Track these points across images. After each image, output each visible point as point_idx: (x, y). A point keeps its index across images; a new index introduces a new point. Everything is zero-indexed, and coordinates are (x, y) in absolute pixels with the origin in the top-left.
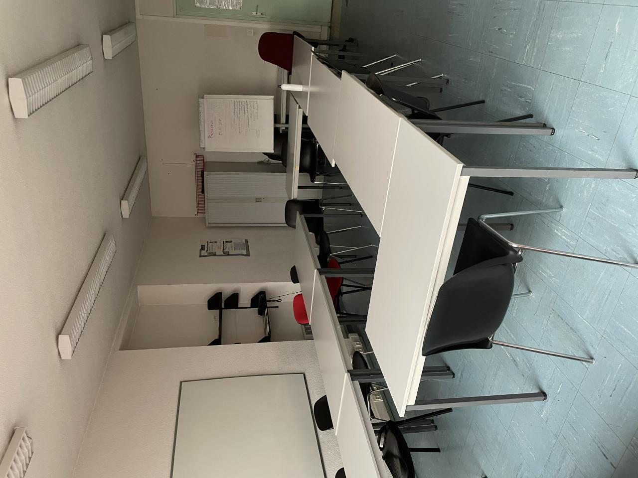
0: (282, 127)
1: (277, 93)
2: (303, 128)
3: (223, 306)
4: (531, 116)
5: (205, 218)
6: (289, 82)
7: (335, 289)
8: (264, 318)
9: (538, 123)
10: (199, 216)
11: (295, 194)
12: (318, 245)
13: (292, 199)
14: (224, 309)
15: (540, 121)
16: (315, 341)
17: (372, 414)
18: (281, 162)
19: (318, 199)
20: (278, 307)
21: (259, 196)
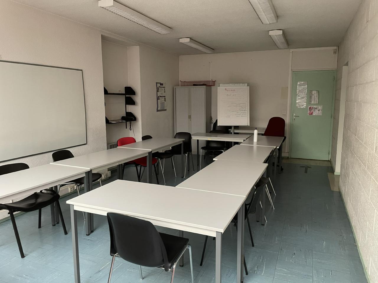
0: (232, 130)
1: (251, 127)
2: (231, 142)
3: (127, 96)
4: (247, 274)
5: (179, 86)
6: (258, 134)
7: (139, 162)
8: (120, 120)
9: (244, 278)
10: (180, 83)
11: (194, 138)
12: (165, 152)
13: (192, 136)
14: (125, 97)
15: (244, 279)
16: (106, 150)
17: (63, 185)
18: (212, 130)
19: (191, 152)
20: (126, 128)
21: (192, 117)
